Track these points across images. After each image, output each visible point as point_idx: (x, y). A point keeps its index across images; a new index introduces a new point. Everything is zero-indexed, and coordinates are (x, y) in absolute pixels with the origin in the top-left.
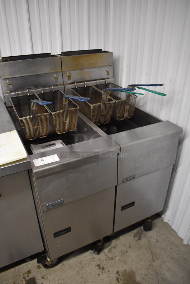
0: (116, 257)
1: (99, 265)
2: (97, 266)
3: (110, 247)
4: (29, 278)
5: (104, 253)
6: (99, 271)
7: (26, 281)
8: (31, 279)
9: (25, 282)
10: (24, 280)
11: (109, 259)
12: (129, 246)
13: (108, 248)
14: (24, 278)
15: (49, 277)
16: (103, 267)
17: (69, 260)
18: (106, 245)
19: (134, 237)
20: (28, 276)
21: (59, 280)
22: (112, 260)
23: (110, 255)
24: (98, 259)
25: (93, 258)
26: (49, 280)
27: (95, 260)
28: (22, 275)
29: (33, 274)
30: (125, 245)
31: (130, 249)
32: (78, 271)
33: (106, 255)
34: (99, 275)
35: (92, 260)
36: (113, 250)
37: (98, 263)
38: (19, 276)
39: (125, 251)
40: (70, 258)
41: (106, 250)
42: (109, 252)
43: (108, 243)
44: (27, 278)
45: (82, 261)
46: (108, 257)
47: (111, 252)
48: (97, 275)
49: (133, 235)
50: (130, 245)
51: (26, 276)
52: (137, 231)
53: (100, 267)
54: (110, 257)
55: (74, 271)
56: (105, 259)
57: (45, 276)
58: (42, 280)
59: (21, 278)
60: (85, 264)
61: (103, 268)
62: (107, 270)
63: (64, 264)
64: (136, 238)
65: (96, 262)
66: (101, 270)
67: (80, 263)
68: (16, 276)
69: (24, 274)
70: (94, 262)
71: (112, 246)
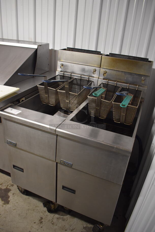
0: (56, 225)
1: (42, 218)
2: (41, 217)
3: (62, 217)
4: (9, 188)
5: (54, 216)
6: (37, 221)
7: (7, 188)
8: (9, 189)
9: (5, 188)
10: (6, 186)
11: (52, 222)
12: (72, 229)
13: (60, 216)
14: (8, 185)
15: (16, 196)
16: (43, 222)
17: (34, 199)
18: (61, 213)
19: (84, 228)
20: (10, 187)
21: (17, 203)
22: (52, 224)
23: (55, 220)
24: (47, 215)
25: (45, 212)
26: (14, 198)
27: (44, 214)
28: (9, 183)
29: (13, 188)
30: (71, 226)
31: (70, 230)
32: (29, 209)
33: (53, 218)
34: (35, 223)
35: (43, 212)
36: (61, 220)
37: (44, 217)
38: (7, 183)
39: (66, 229)
40: (35, 199)
41: (57, 216)
42: (57, 219)
43: (64, 213)
44: (8, 187)
45: (38, 206)
46: (52, 221)
47: (58, 220)
48: (34, 222)
49: (85, 226)
50: (74, 229)
51: (9, 185)
52: (91, 227)
53: (41, 220)
54: (53, 222)
55: (28, 207)
56: (50, 219)
57: (15, 194)
58: (12, 194)
59: (7, 184)
60: (38, 210)
61: (41, 222)
62: (41, 226)
63: (29, 198)
64: (84, 229)
65: (43, 215)
66: (40, 222)
67: (36, 207)
68: (7, 181)
69: (10, 184)
70: (42, 214)
71: (63, 217)
